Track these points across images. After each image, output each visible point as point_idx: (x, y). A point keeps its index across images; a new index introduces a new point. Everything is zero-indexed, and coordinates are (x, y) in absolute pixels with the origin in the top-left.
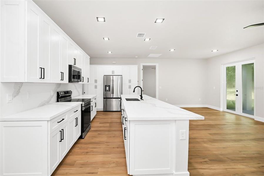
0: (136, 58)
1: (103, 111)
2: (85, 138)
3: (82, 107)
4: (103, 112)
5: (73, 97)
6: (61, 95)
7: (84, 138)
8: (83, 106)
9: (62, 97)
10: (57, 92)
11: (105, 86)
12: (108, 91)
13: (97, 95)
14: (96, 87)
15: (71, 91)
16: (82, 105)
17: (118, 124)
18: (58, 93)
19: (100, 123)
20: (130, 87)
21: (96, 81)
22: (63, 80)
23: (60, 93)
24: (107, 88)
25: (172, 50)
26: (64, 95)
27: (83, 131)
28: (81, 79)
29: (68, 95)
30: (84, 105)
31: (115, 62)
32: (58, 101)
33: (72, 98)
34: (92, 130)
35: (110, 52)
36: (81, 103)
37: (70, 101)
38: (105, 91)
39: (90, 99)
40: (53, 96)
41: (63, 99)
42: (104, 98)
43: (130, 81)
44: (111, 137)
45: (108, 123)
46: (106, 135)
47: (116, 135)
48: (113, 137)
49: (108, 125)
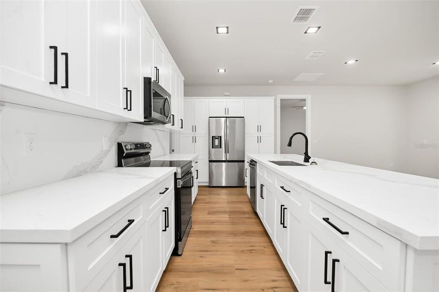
1: (209, 187)
2: (183, 253)
3: (176, 179)
4: (208, 189)
5: (154, 155)
6: (127, 149)
7: (180, 255)
8: (179, 176)
9: (130, 156)
10: (118, 143)
11: (213, 137)
12: (217, 147)
13: (198, 155)
14: (194, 140)
15: (148, 143)
16: (175, 174)
17: (247, 216)
18: (119, 145)
19: (209, 213)
21: (194, 129)
22: (131, 110)
23: (125, 146)
24: (217, 142)
25: (351, 62)
26: (133, 151)
27: (178, 238)
28: (170, 118)
29: (142, 151)
30: (182, 173)
31: (228, 94)
32: (120, 165)
33: (151, 160)
34: (195, 230)
35: (222, 71)
36: (173, 169)
37: (147, 165)
38: (211, 147)
39: (191, 161)
40: (108, 151)
41: (133, 159)
42: (210, 161)
43: (259, 129)
44: (243, 251)
45: (224, 212)
46: (231, 245)
47: (254, 246)
48: (249, 252)
49: (228, 218)
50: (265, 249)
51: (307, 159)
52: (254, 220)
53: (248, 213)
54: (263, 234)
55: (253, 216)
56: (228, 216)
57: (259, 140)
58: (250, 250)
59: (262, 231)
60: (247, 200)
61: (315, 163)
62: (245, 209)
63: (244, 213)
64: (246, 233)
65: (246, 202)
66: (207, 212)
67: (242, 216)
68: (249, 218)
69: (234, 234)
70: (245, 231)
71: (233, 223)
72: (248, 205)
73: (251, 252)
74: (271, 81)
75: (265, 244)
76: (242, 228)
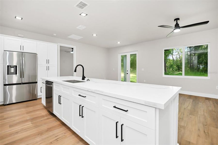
0: (55, 36)
1: (4, 105)
12: (12, 74)
19: (11, 126)
20: (48, 69)
25: (95, 35)
31: (23, 36)
35: (19, 18)
38: (8, 74)
42: (5, 85)
43: (48, 62)
44: (51, 143)
45: (27, 121)
46: (40, 143)
47: (57, 136)
48: (56, 141)
49: (31, 124)
50: (65, 134)
51: (84, 78)
52: (52, 119)
53: (46, 116)
54: (61, 126)
55: (50, 116)
56: (30, 123)
57: (48, 68)
58: (56, 140)
59: (59, 124)
60: (43, 107)
61: (89, 80)
62: (43, 114)
63: (43, 116)
64: (49, 130)
65: (42, 109)
66: (9, 126)
67: (42, 119)
68: (47, 119)
69: (40, 134)
70: (48, 129)
71: (36, 127)
72: (44, 110)
73: (57, 141)
74: (55, 35)
75: (64, 131)
76: (45, 127)
